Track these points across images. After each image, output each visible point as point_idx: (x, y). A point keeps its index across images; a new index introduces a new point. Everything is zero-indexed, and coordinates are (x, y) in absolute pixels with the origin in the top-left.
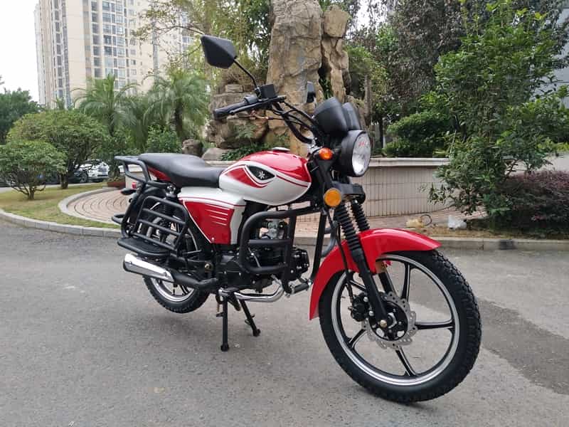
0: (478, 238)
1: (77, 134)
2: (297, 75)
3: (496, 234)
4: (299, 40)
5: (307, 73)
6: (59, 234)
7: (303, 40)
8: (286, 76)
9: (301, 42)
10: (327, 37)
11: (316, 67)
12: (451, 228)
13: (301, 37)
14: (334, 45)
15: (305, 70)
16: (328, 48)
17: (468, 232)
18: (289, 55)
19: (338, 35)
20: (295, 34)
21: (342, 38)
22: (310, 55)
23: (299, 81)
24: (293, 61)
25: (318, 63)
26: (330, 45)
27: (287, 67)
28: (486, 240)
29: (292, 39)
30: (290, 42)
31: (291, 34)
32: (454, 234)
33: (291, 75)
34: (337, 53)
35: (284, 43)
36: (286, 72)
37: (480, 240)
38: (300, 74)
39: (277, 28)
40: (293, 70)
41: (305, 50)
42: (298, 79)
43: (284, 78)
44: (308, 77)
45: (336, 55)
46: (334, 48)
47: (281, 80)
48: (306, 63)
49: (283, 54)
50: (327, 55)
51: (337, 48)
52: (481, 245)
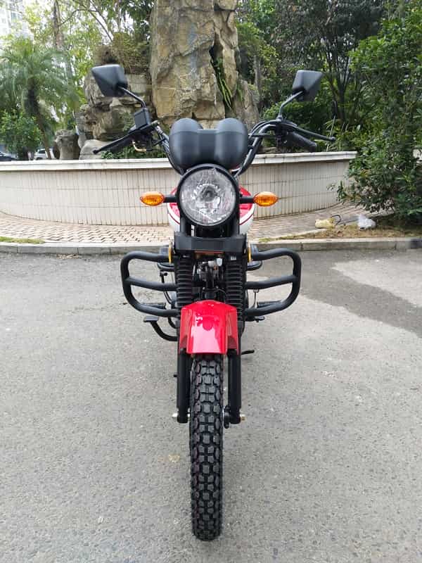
0: (389, 238)
2: (188, 55)
3: (406, 233)
4: (189, 12)
5: (197, 52)
7: (193, 12)
8: (175, 56)
9: (191, 15)
10: (219, 10)
11: (208, 45)
13: (191, 8)
14: (225, 20)
15: (197, 49)
16: (219, 23)
18: (178, 30)
19: (230, 8)
20: (185, 5)
22: (202, 30)
23: (190, 62)
24: (183, 38)
25: (211, 41)
26: (220, 19)
27: (176, 45)
28: (399, 239)
30: (180, 15)
31: (180, 4)
33: (181, 55)
34: (229, 28)
36: (176, 51)
37: (393, 239)
40: (183, 48)
41: (196, 24)
42: (189, 59)
43: (173, 57)
44: (199, 57)
45: (226, 31)
46: (225, 23)
47: (170, 60)
48: (198, 40)
49: (171, 29)
50: (218, 32)
51: (229, 23)
52: (394, 245)
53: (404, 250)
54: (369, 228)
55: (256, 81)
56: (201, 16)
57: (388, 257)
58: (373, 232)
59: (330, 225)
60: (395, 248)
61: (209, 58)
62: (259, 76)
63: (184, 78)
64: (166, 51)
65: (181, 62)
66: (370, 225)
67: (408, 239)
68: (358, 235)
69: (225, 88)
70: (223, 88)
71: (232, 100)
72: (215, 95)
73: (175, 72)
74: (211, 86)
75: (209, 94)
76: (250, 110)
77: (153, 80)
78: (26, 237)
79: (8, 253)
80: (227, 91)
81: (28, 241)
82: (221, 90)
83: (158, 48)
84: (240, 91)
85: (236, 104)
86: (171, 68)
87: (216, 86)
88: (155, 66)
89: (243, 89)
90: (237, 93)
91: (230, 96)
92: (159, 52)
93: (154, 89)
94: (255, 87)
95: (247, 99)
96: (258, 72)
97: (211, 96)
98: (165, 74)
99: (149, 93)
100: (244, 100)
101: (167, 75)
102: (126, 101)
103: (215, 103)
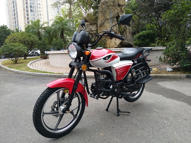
0: (178, 74)
1: (29, 40)
2: (109, 19)
3: (184, 73)
4: (110, 6)
5: (112, 18)
6: (31, 76)
7: (111, 6)
8: (105, 19)
9: (111, 7)
10: (119, 5)
11: (116, 16)
12: (168, 71)
13: (111, 5)
14: (121, 8)
15: (112, 17)
16: (119, 9)
17: (174, 72)
18: (106, 12)
19: (123, 5)
20: (109, 4)
21: (124, 5)
22: (114, 12)
23: (110, 21)
24: (108, 14)
25: (116, 14)
26: (120, 8)
27: (106, 16)
28: (181, 75)
29: (108, 6)
30: (107, 7)
31: (107, 4)
32: (170, 73)
33: (107, 19)
34: (122, 11)
35: (105, 7)
36: (105, 18)
37: (179, 75)
38: (110, 19)
39: (102, 2)
40: (108, 17)
41: (112, 10)
42: (109, 20)
43: (105, 20)
44: (113, 19)
45: (121, 11)
46: (121, 9)
47: (104, 20)
48: (112, 14)
49: (104, 11)
50: (119, 12)
51: (122, 9)
52: (180, 77)
53: (183, 79)
54: (171, 71)
55: (131, 26)
56: (114, 7)
57: (178, 80)
58: (172, 73)
59: (156, 70)
60: (180, 78)
61: (116, 19)
62: (132, 24)
63: (108, 26)
64: (103, 18)
65: (107, 21)
66: (171, 70)
67: (185, 75)
68: (166, 73)
69: (121, 28)
70: (120, 28)
71: (123, 32)
72: (117, 30)
73: (105, 24)
74: (116, 28)
75: (115, 30)
76: (129, 35)
77: (98, 27)
78: (58, 72)
79: (53, 77)
80: (122, 29)
81: (59, 74)
82: (120, 29)
83: (100, 17)
84: (126, 29)
85: (124, 33)
86: (104, 23)
87: (118, 27)
88: (99, 22)
89: (126, 28)
90: (125, 30)
91: (122, 31)
92: (101, 18)
93: (98, 29)
94: (130, 28)
95: (128, 31)
96: (132, 23)
97: (116, 30)
98: (102, 25)
99: (97, 30)
100: (127, 31)
101: (103, 25)
102: (90, 33)
103: (118, 32)
